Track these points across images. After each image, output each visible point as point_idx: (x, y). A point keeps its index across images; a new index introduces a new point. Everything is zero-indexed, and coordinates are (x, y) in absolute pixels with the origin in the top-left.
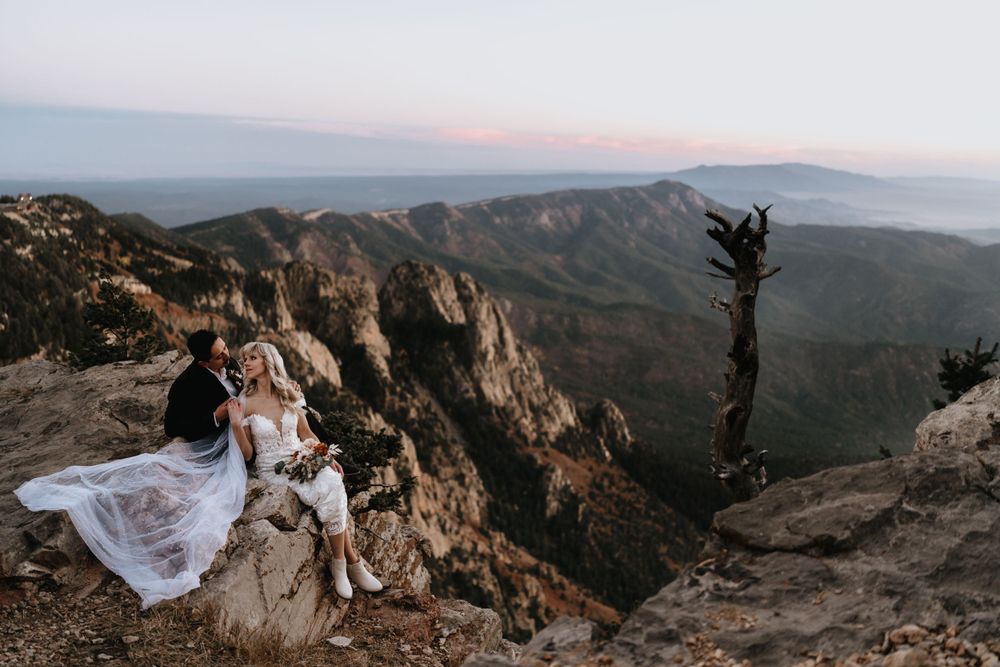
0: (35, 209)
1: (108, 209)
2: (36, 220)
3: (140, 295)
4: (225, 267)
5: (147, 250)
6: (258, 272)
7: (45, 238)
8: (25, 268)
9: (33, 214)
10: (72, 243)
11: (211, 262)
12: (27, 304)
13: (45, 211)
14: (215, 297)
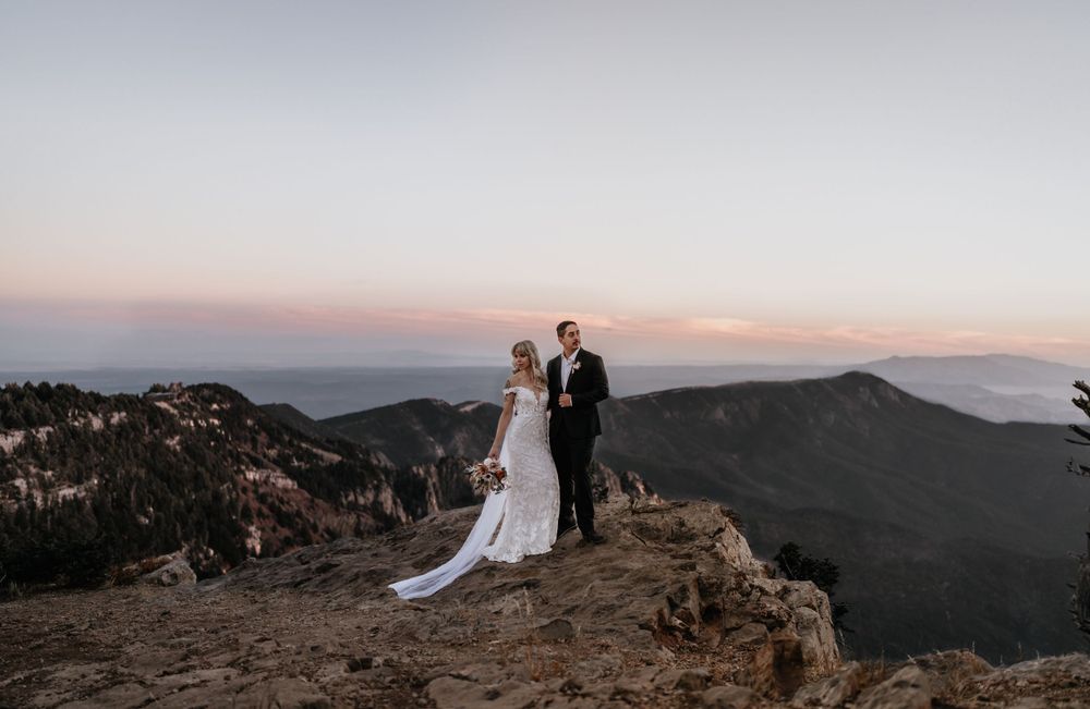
0: (185, 398)
1: (257, 398)
2: (185, 410)
3: (285, 490)
4: (375, 462)
5: (296, 442)
6: (409, 467)
7: (193, 429)
8: (174, 459)
9: (183, 404)
10: (220, 434)
11: (361, 456)
12: (173, 497)
13: (196, 401)
14: (363, 493)
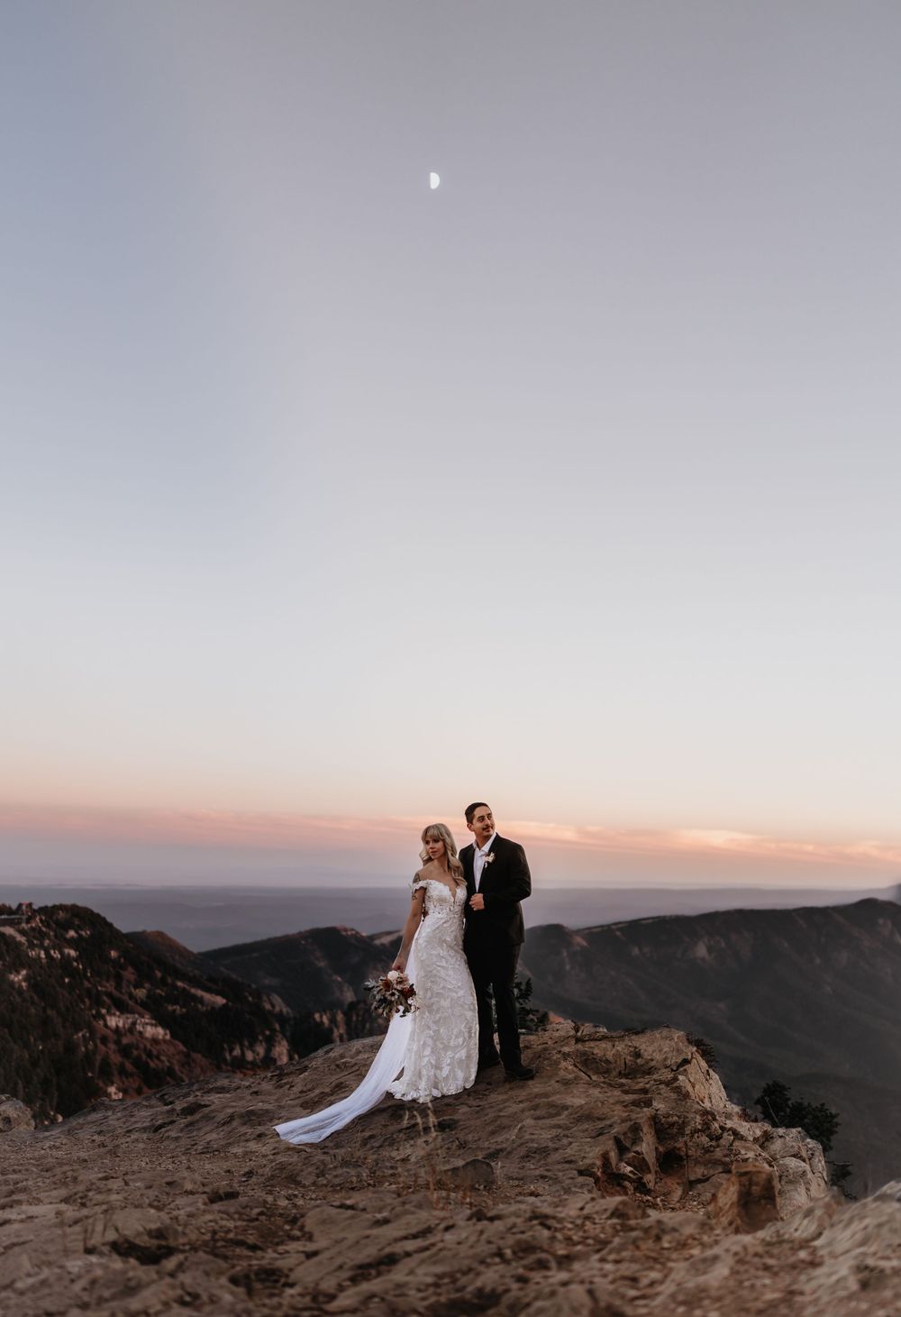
0: (36, 922)
1: (124, 925)
2: (34, 937)
3: (155, 1041)
4: (268, 1006)
5: (169, 980)
6: (311, 1015)
7: (44, 961)
8: (18, 999)
9: (33, 929)
10: (77, 968)
11: (250, 999)
12: (16, 1047)
13: (48, 926)
14: (251, 1047)
